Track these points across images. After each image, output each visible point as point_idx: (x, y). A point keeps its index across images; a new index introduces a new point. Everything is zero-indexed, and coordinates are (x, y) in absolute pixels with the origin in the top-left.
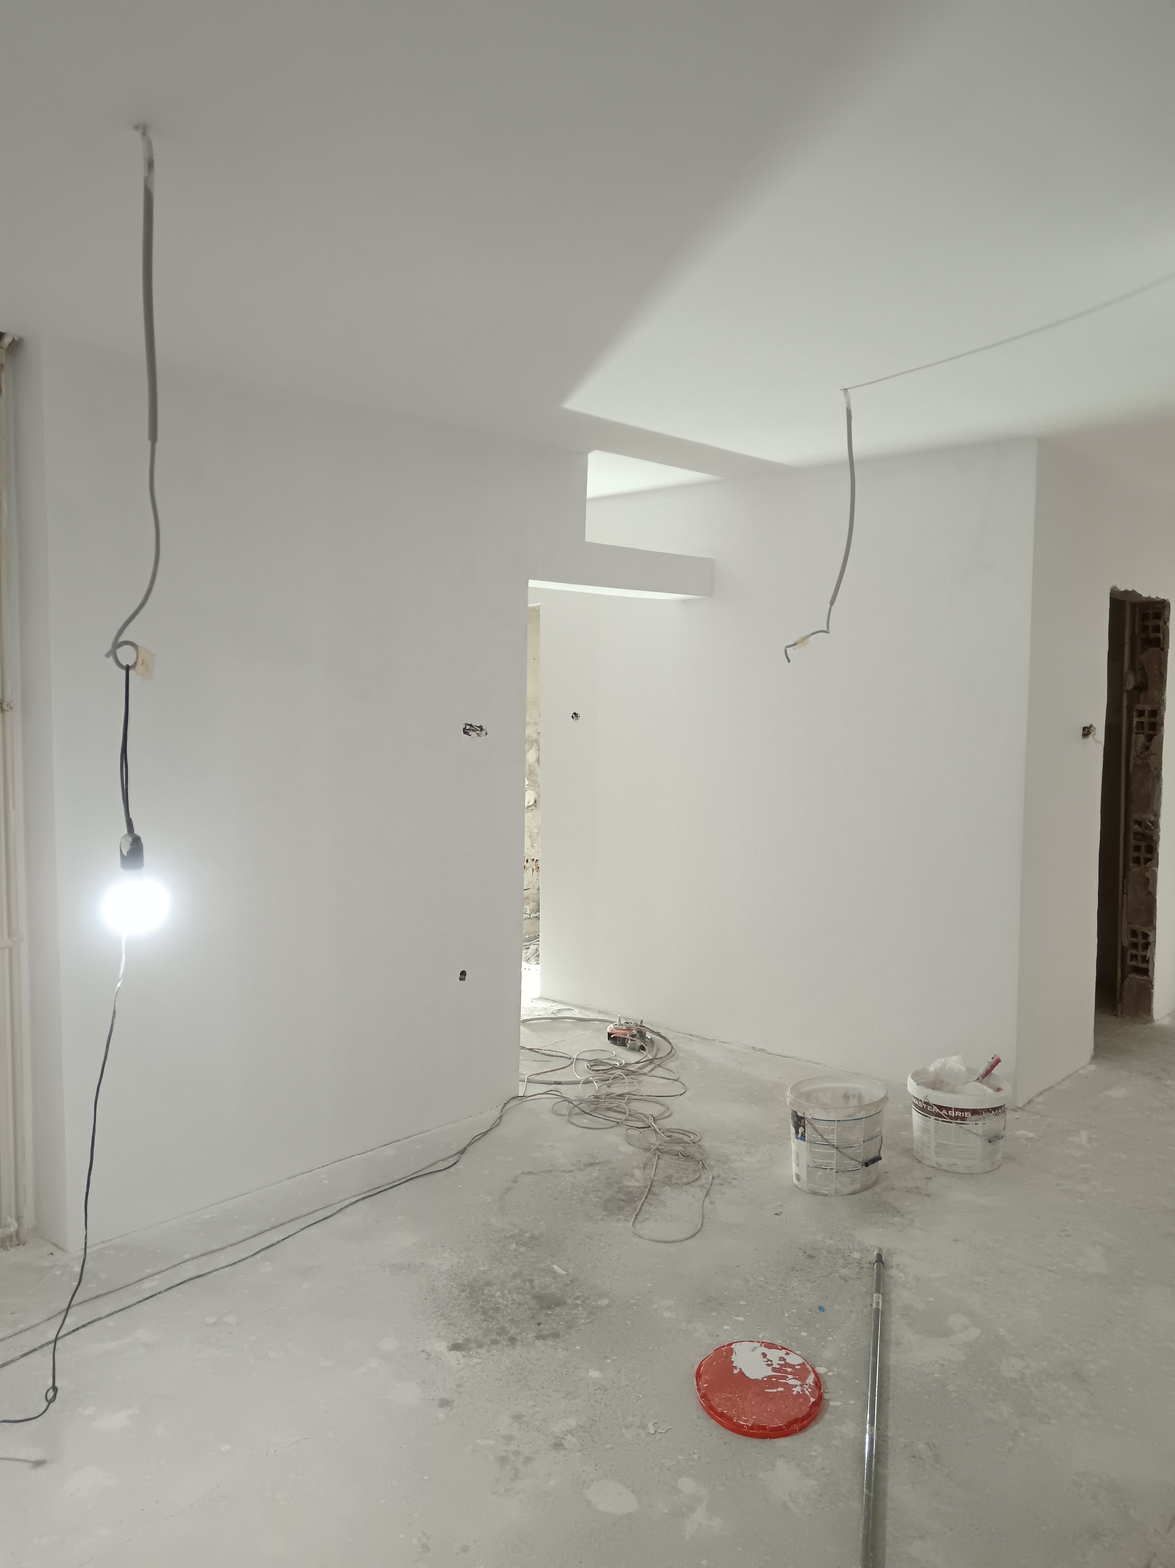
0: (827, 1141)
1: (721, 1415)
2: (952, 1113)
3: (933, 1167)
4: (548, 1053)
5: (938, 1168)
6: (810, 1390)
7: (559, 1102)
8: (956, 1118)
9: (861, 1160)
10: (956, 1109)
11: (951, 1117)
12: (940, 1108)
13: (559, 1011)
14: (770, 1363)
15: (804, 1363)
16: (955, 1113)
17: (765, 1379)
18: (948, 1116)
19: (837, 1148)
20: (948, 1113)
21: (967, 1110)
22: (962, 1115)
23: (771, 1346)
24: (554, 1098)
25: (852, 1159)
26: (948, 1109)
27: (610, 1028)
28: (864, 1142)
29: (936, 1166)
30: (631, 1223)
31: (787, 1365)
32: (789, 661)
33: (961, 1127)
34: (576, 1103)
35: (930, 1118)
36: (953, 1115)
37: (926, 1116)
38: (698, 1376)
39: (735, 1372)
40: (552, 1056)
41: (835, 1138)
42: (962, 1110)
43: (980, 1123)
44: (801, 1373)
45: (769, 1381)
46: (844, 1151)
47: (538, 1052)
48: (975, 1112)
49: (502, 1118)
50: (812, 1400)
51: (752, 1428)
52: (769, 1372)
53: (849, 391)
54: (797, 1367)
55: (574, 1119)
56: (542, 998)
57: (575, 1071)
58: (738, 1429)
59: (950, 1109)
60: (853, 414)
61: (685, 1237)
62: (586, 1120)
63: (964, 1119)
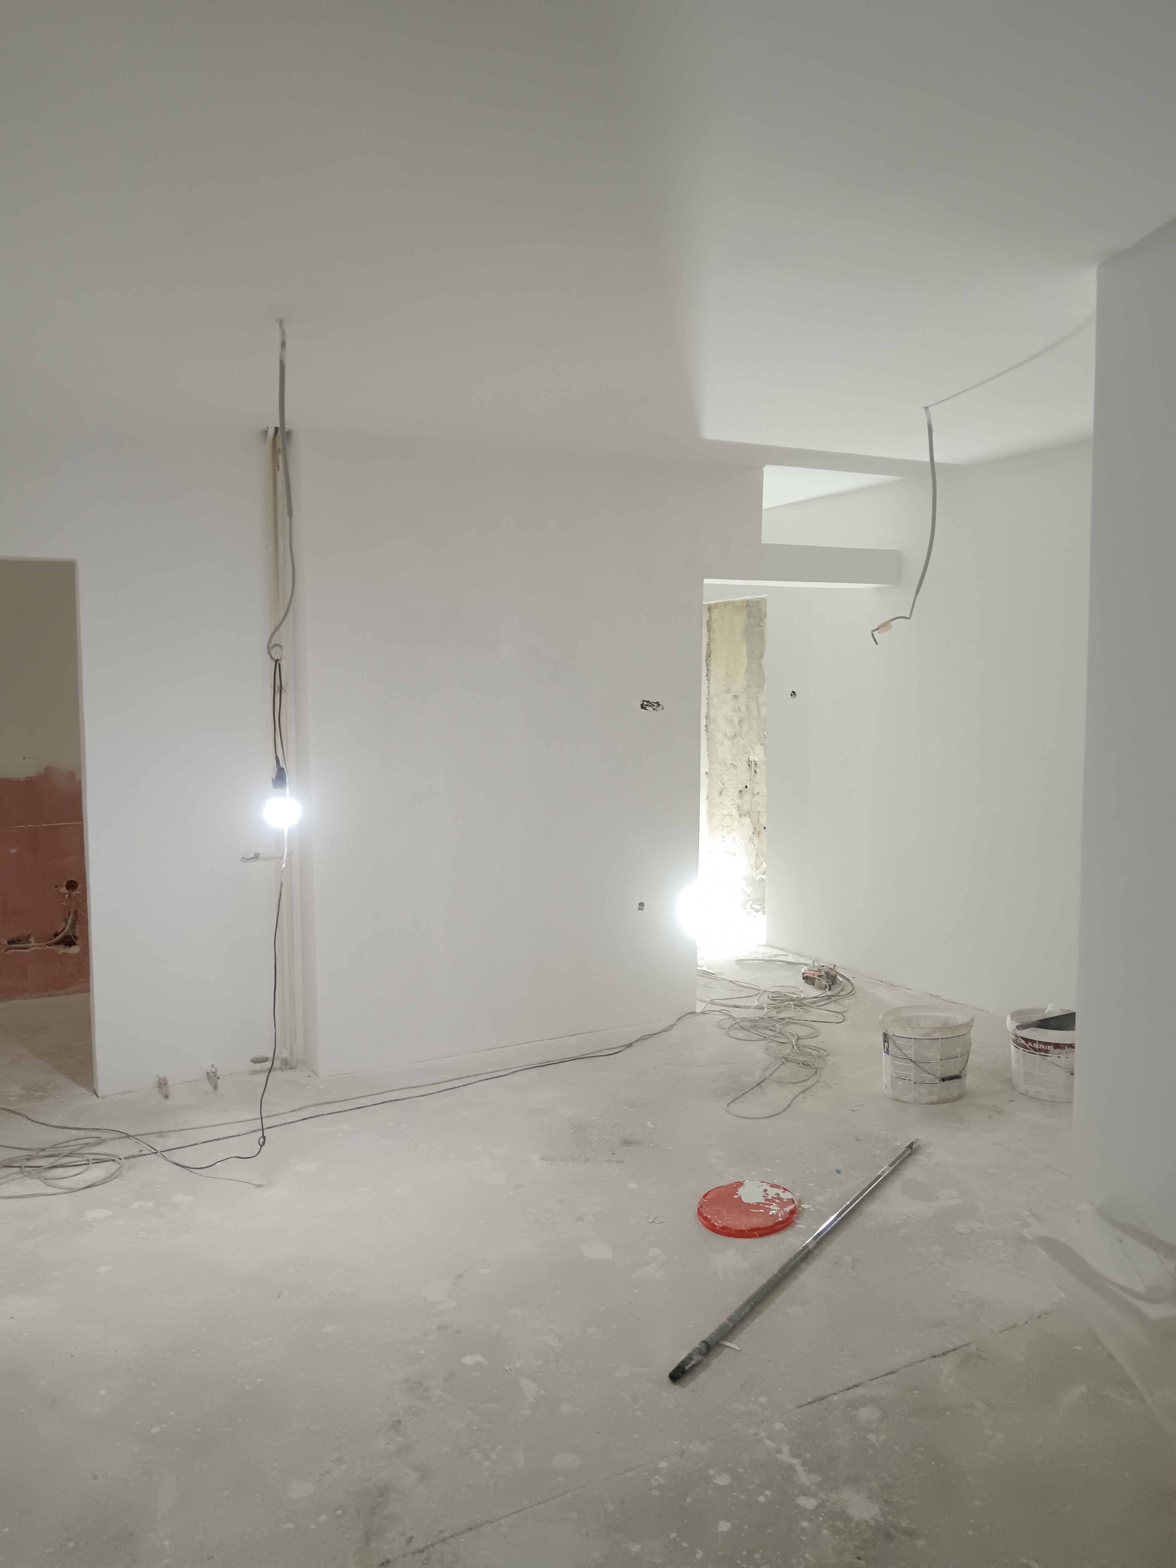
0: (905, 1055)
1: (705, 1218)
4: (745, 985)
6: (783, 1214)
7: (725, 1019)
8: (1040, 1050)
9: (938, 1075)
10: (1040, 1042)
11: (1035, 1049)
12: (1027, 1040)
13: (776, 956)
14: (766, 1195)
15: (792, 1199)
16: (1039, 1046)
17: (755, 1204)
18: (1033, 1048)
19: (915, 1062)
20: (1033, 1045)
21: (1050, 1044)
22: (1044, 1048)
23: (773, 1186)
24: (719, 1015)
25: (929, 1073)
26: (1033, 1042)
27: (804, 969)
28: (941, 1060)
30: (727, 1103)
31: (779, 1198)
32: (877, 643)
33: (1044, 1058)
34: (738, 1021)
35: (1019, 1049)
36: (1037, 1047)
38: (705, 1196)
39: (736, 1197)
40: (746, 987)
41: (913, 1054)
42: (1046, 1044)
43: (1063, 1057)
44: (782, 1203)
45: (758, 1206)
46: (921, 1065)
47: (735, 984)
48: (1057, 1046)
49: (674, 1026)
50: (781, 1219)
51: (723, 1228)
52: (762, 1200)
53: (929, 409)
54: (784, 1200)
55: (731, 1033)
56: (767, 945)
57: (758, 1000)
58: (712, 1228)
61: (762, 1116)
62: (741, 1034)
63: (1047, 1051)
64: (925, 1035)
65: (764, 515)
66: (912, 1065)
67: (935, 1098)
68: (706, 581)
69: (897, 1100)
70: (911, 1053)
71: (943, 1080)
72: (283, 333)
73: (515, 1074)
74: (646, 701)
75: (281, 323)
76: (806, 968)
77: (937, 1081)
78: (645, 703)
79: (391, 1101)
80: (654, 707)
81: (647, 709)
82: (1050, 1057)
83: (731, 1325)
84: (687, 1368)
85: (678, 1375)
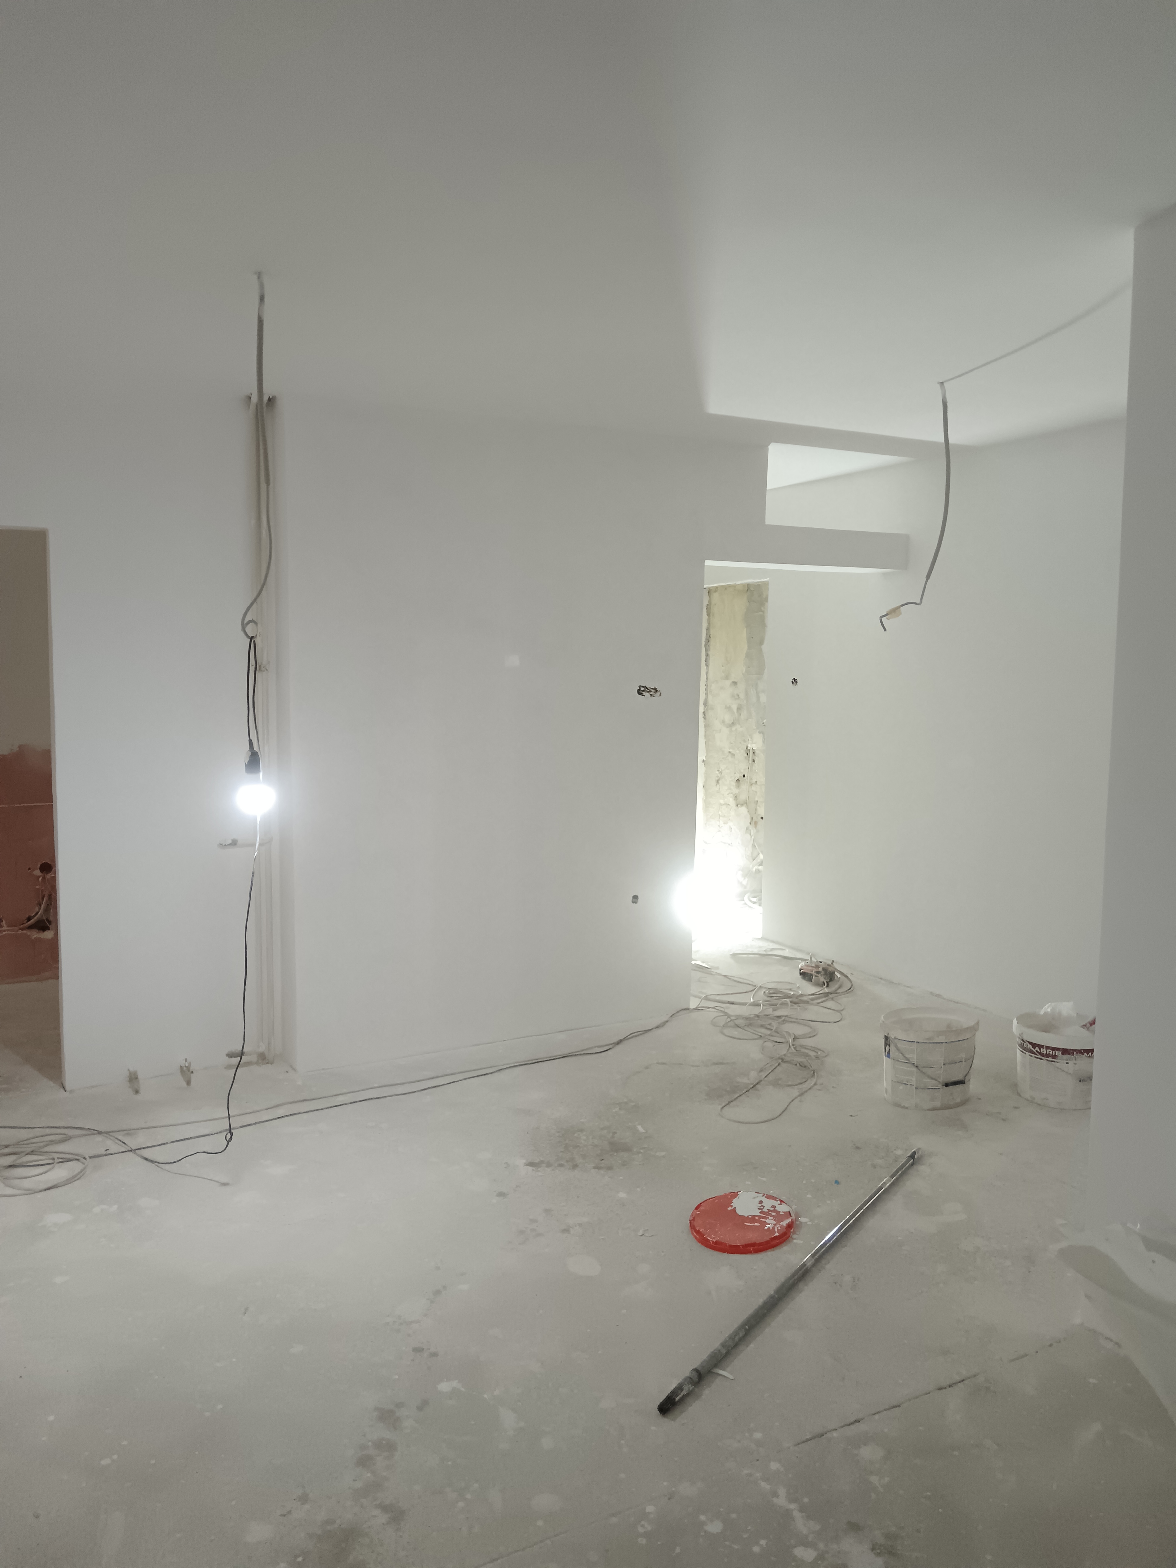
0: (908, 1059)
1: (698, 1232)
2: (1043, 1051)
4: (740, 980)
6: (779, 1228)
7: (719, 1016)
8: (1048, 1055)
9: (941, 1080)
10: (1047, 1048)
11: (1042, 1055)
12: (1034, 1045)
13: (772, 950)
14: (762, 1207)
15: (789, 1212)
16: (1046, 1051)
17: (750, 1217)
18: (1040, 1053)
19: (917, 1067)
21: (1058, 1049)
22: (1052, 1053)
23: (769, 1197)
24: (714, 1012)
25: (932, 1079)
26: (1041, 1046)
27: (801, 965)
28: (944, 1064)
30: (722, 1106)
31: (775, 1211)
32: (885, 630)
33: (1053, 1065)
34: (733, 1018)
35: (1026, 1054)
38: (697, 1208)
39: (730, 1208)
40: (741, 983)
42: (1053, 1049)
43: (1071, 1063)
44: (779, 1217)
45: (753, 1219)
46: (924, 1070)
47: (730, 979)
48: (1065, 1052)
49: (667, 1024)
50: (777, 1234)
51: (716, 1243)
52: (757, 1213)
53: (945, 384)
54: (781, 1213)
55: (726, 1031)
56: (762, 939)
57: (753, 996)
58: (705, 1242)
59: (1043, 1047)
60: (948, 405)
61: (759, 1120)
62: (736, 1033)
63: (1054, 1057)
64: (929, 1039)
65: (769, 496)
66: (915, 1069)
67: (938, 1104)
68: (708, 563)
69: (899, 1106)
70: (914, 1057)
71: (947, 1085)
72: (262, 286)
73: (501, 1071)
74: (643, 687)
75: (259, 275)
76: (803, 963)
77: (940, 1086)
78: (642, 689)
79: (372, 1099)
80: (652, 693)
81: (644, 694)
82: (1057, 1062)
83: (724, 1351)
84: (677, 1399)
85: (667, 1407)
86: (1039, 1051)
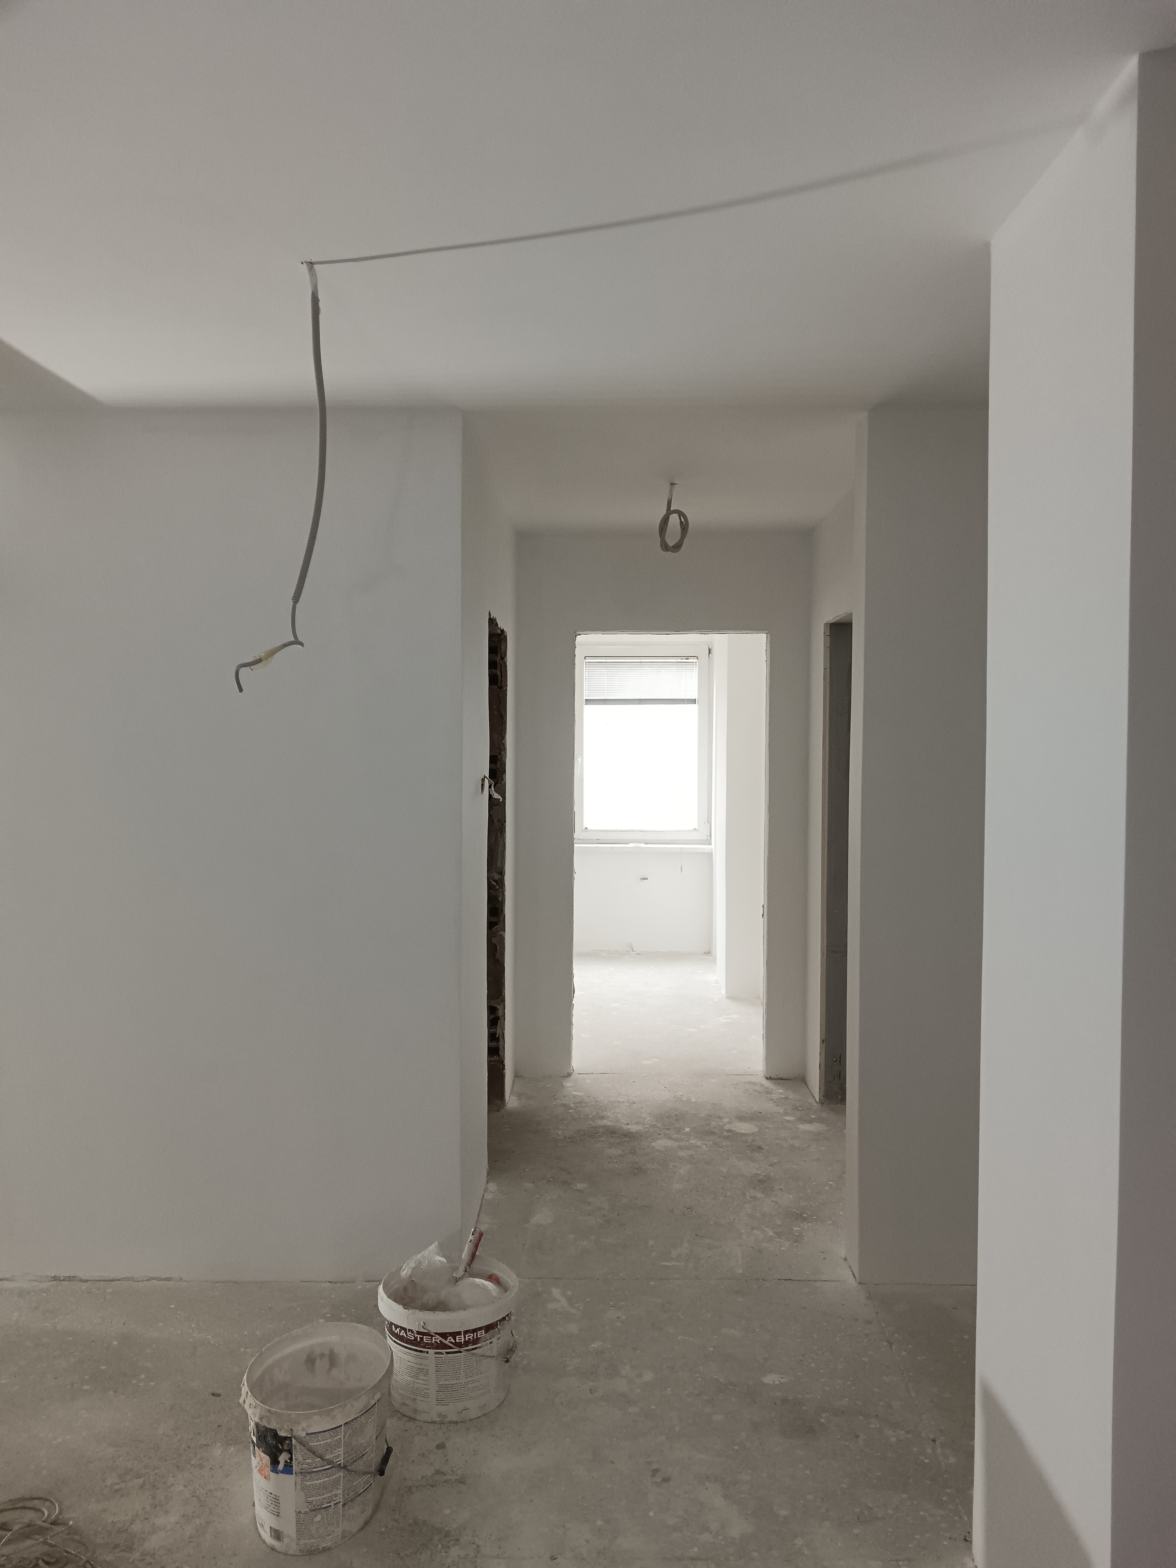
0: (330, 1462)
2: (461, 1339)
3: (434, 1422)
5: (442, 1422)
8: (467, 1343)
9: (371, 1470)
10: (466, 1332)
11: (459, 1345)
12: (444, 1335)
16: (465, 1337)
18: (455, 1344)
19: (345, 1467)
20: (455, 1340)
21: (480, 1329)
22: (473, 1337)
25: (363, 1474)
26: (454, 1335)
29: (438, 1419)
32: (241, 690)
33: (473, 1354)
35: (427, 1352)
36: (463, 1340)
37: (421, 1351)
41: (342, 1453)
42: (474, 1331)
43: (494, 1340)
46: (353, 1467)
48: (489, 1328)
53: (316, 267)
59: (459, 1333)
60: (321, 305)
63: (476, 1341)
66: (339, 1473)
70: (339, 1454)
71: (380, 1472)
77: (372, 1480)
82: (480, 1347)
86: (454, 1341)
